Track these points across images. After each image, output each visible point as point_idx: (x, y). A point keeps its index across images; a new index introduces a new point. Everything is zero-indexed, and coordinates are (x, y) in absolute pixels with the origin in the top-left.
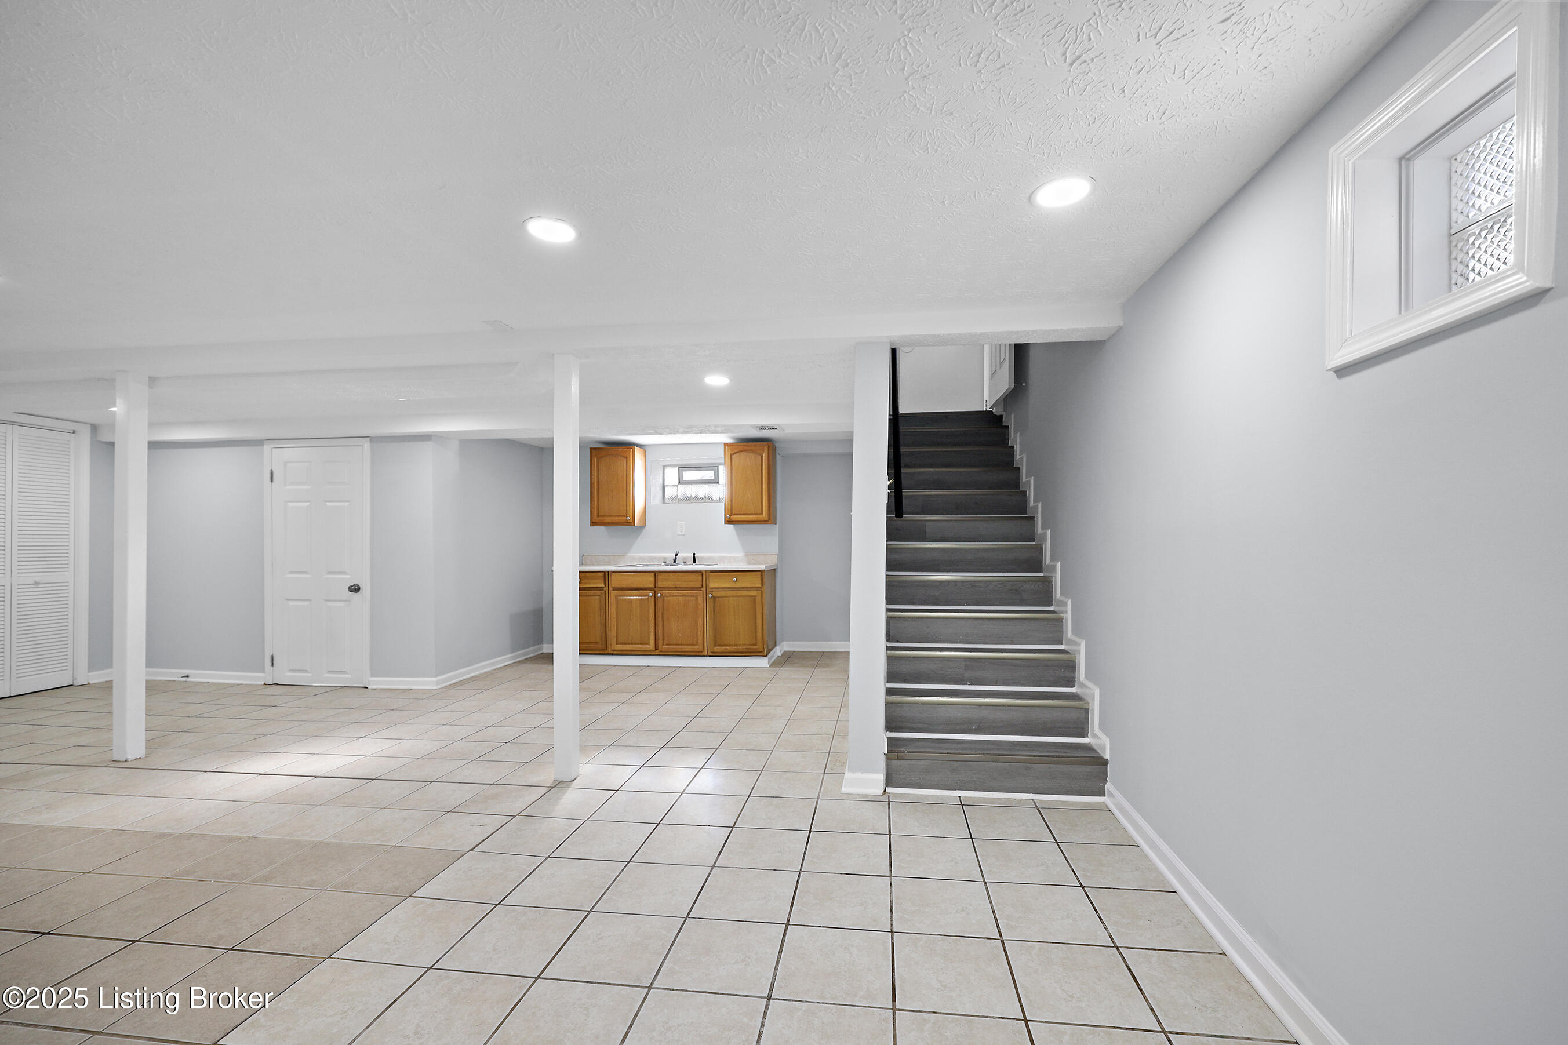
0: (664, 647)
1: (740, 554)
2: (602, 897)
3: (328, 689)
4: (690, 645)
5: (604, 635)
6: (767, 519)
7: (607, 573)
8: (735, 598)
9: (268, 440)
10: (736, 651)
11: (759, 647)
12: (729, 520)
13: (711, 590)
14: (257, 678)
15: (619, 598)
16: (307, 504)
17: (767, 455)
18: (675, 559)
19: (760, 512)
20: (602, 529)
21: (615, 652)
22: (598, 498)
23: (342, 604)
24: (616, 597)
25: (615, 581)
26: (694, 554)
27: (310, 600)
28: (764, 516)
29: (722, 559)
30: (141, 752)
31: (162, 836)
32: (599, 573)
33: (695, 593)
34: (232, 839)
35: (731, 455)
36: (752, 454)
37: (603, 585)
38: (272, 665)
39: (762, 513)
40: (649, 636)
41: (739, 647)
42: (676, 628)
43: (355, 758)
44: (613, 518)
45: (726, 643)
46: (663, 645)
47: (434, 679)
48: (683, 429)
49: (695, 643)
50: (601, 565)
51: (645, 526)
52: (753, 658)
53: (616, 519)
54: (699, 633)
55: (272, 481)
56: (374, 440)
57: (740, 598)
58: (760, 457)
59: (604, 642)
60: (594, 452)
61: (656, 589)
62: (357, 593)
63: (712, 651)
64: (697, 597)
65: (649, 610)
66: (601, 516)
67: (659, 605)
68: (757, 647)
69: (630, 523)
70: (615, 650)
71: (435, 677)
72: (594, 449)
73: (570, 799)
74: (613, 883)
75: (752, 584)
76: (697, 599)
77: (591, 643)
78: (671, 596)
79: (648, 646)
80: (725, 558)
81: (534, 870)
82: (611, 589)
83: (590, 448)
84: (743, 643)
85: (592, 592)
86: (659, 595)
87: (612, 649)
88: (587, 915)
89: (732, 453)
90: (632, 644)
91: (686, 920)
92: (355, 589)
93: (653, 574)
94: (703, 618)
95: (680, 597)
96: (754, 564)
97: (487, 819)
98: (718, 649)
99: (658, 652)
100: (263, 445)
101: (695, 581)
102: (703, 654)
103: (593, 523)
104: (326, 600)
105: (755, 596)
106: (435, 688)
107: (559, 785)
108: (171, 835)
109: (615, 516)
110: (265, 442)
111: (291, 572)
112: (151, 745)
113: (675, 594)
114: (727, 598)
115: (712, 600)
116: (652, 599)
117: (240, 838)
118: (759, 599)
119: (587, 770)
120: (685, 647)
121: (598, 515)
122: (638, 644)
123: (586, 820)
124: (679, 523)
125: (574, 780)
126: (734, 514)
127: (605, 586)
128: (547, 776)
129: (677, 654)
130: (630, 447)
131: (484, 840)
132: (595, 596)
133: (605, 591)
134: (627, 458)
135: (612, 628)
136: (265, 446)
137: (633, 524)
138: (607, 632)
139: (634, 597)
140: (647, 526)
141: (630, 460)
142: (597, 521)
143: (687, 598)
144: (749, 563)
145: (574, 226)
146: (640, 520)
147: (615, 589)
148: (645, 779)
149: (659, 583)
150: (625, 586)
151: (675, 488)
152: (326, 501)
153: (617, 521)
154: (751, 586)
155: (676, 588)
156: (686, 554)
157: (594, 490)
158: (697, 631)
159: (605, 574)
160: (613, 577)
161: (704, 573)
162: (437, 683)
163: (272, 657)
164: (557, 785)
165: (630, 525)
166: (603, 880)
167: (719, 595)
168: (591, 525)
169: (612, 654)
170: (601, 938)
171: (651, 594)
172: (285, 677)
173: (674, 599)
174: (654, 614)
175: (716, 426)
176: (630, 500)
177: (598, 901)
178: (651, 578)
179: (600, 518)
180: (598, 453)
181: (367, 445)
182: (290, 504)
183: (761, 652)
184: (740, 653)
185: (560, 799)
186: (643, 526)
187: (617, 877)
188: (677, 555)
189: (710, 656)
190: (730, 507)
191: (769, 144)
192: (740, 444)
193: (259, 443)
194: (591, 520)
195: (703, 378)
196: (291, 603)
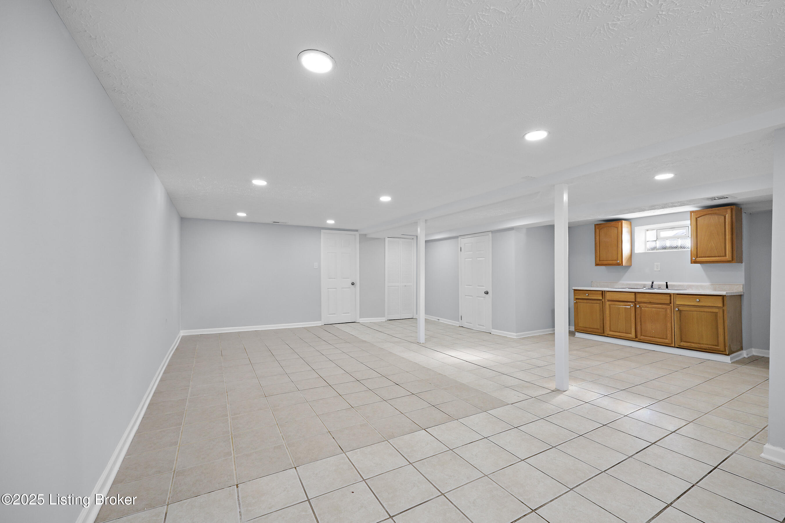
0: (641, 337)
1: (707, 284)
2: (561, 444)
3: (477, 331)
4: (661, 338)
5: (602, 325)
6: (730, 259)
7: (604, 292)
8: (698, 313)
9: (460, 236)
10: (699, 347)
11: (721, 347)
12: (694, 261)
13: (678, 306)
14: (457, 324)
15: (611, 306)
16: (471, 259)
17: (730, 215)
18: (652, 285)
19: (724, 255)
20: (603, 268)
21: (609, 336)
22: (599, 252)
23: (482, 298)
24: (610, 305)
25: (608, 296)
26: (667, 283)
27: (472, 296)
28: (727, 257)
29: (690, 287)
30: (424, 342)
31: (424, 367)
32: (599, 292)
33: (666, 307)
34: (440, 374)
35: (696, 219)
36: (716, 216)
37: (601, 298)
38: (461, 319)
39: (725, 256)
40: (631, 329)
41: (702, 345)
42: (650, 327)
43: (480, 358)
44: (609, 262)
45: (691, 341)
46: (641, 335)
47: (515, 334)
48: (649, 208)
49: (665, 338)
50: (602, 287)
51: (632, 265)
52: (719, 355)
53: (611, 262)
54: (668, 332)
55: (461, 251)
56: (493, 232)
57: (703, 313)
58: (723, 217)
59: (602, 329)
60: (597, 226)
61: (636, 303)
62: (487, 294)
63: (679, 345)
64: (666, 309)
65: (631, 314)
66: (601, 261)
67: (638, 312)
68: (719, 348)
69: (620, 264)
70: (609, 335)
71: (516, 333)
72: (597, 224)
73: (560, 398)
74: (569, 441)
75: (714, 304)
76: (666, 311)
77: (594, 329)
78: (646, 307)
79: (630, 335)
80: (693, 286)
81: (534, 421)
82: (607, 301)
83: (595, 225)
84: (706, 343)
85: (595, 302)
86: (638, 306)
87: (607, 333)
88: (552, 448)
89: (697, 217)
90: (619, 332)
91: (602, 472)
92: (487, 293)
93: (634, 294)
94: (672, 323)
95: (653, 309)
96: (719, 291)
97: (521, 395)
98: (683, 344)
99: (636, 339)
100: (458, 238)
101: (666, 300)
102: (672, 345)
103: (597, 265)
104: (477, 297)
105: (717, 313)
106: (516, 338)
107: (557, 391)
108: (426, 368)
109: (610, 260)
110: (459, 237)
111: (467, 285)
112: (426, 340)
113: (650, 307)
114: (691, 312)
115: (678, 312)
116: (633, 309)
117: (442, 374)
118: (720, 315)
119: (573, 388)
120: (657, 339)
121: (600, 260)
122: (624, 333)
123: (565, 410)
124: (655, 263)
125: (565, 391)
126: (699, 257)
127: (603, 299)
128: (552, 386)
129: (651, 342)
130: (619, 221)
131: (517, 402)
132: (597, 303)
133: (603, 302)
134: (617, 227)
135: (607, 322)
136: (459, 238)
137: (621, 265)
138: (604, 324)
139: (622, 306)
140: (632, 266)
141: (619, 229)
142: (599, 263)
143: (659, 310)
144: (715, 290)
145: (545, 130)
146: (627, 262)
147: (608, 301)
148: (606, 402)
149: (638, 299)
150: (614, 299)
151: (654, 243)
152: (477, 258)
153: (612, 263)
154: (713, 305)
155: (650, 303)
156: (660, 283)
157: (597, 247)
158: (667, 331)
159: (603, 293)
160: (608, 294)
161: (672, 295)
162: (517, 336)
163: (461, 316)
164: (556, 391)
165: (620, 265)
166: (565, 438)
167: (684, 309)
168: (595, 266)
169: (608, 337)
170: (555, 459)
171: (632, 305)
172: (466, 325)
173: (647, 309)
174: (634, 317)
175: (672, 203)
176: (619, 251)
177: (559, 445)
178: (633, 296)
179: (601, 262)
180: (600, 227)
181: (490, 234)
182: (466, 259)
183: (723, 351)
184: (703, 349)
185: (556, 397)
186: (629, 266)
187: (572, 439)
188: (653, 283)
189: (677, 348)
190: (695, 252)
191: (634, 56)
192: (705, 210)
193: (456, 237)
194: (596, 263)
195: (655, 177)
196: (467, 297)
